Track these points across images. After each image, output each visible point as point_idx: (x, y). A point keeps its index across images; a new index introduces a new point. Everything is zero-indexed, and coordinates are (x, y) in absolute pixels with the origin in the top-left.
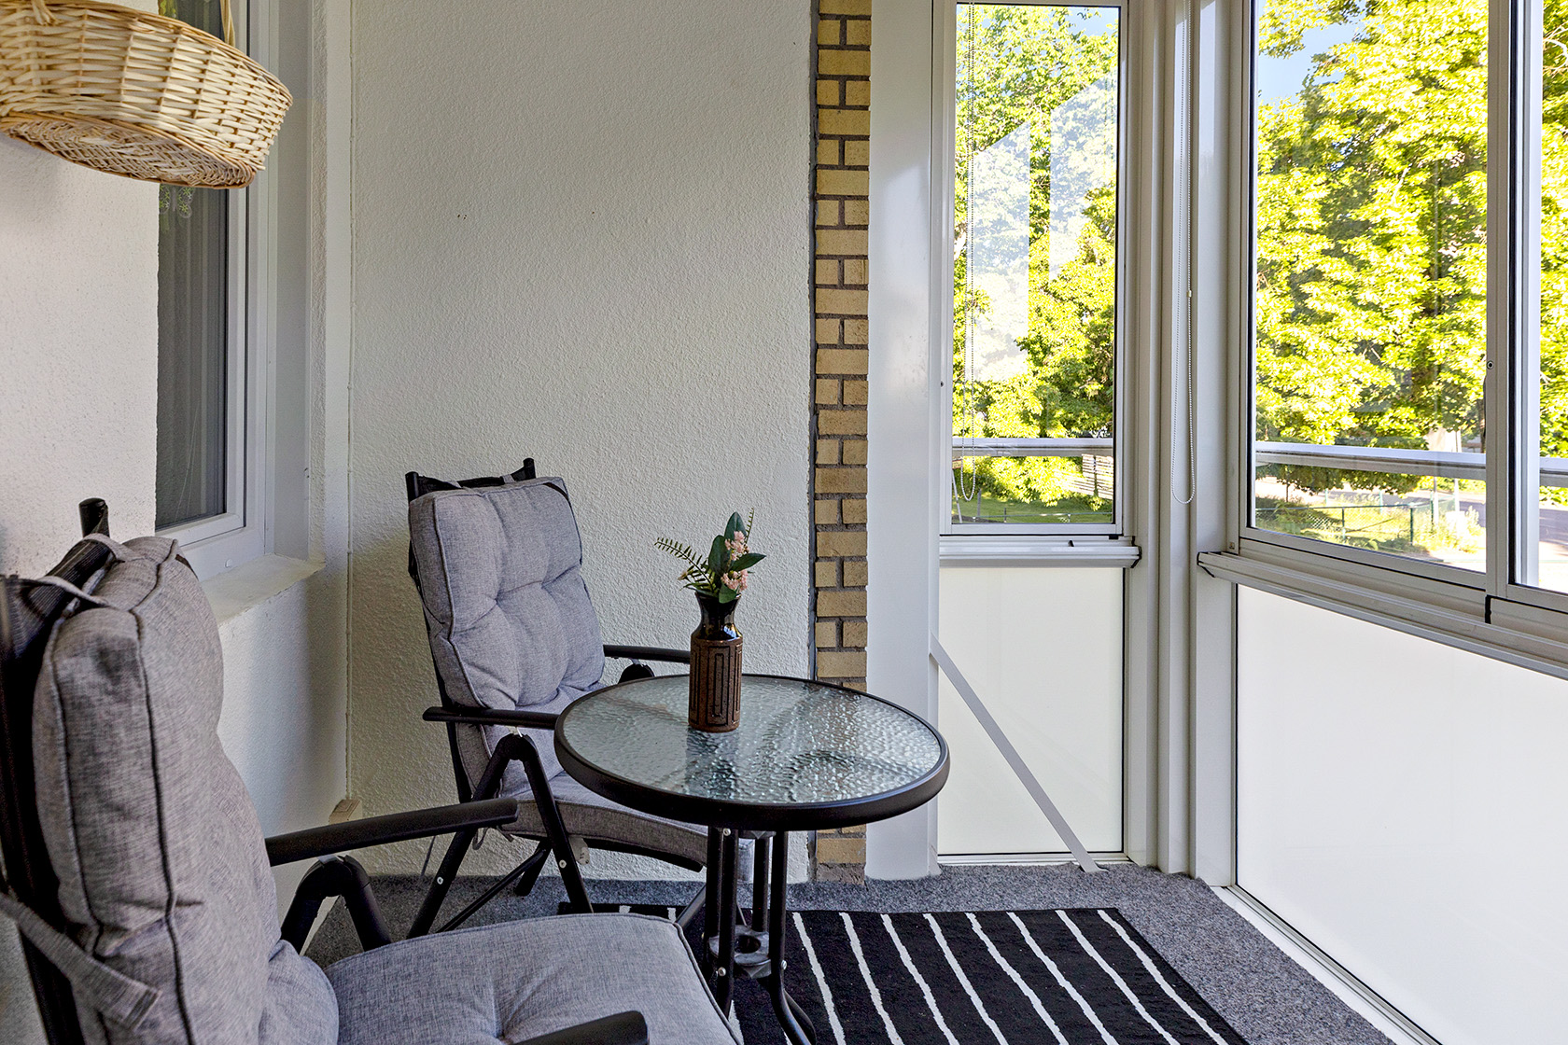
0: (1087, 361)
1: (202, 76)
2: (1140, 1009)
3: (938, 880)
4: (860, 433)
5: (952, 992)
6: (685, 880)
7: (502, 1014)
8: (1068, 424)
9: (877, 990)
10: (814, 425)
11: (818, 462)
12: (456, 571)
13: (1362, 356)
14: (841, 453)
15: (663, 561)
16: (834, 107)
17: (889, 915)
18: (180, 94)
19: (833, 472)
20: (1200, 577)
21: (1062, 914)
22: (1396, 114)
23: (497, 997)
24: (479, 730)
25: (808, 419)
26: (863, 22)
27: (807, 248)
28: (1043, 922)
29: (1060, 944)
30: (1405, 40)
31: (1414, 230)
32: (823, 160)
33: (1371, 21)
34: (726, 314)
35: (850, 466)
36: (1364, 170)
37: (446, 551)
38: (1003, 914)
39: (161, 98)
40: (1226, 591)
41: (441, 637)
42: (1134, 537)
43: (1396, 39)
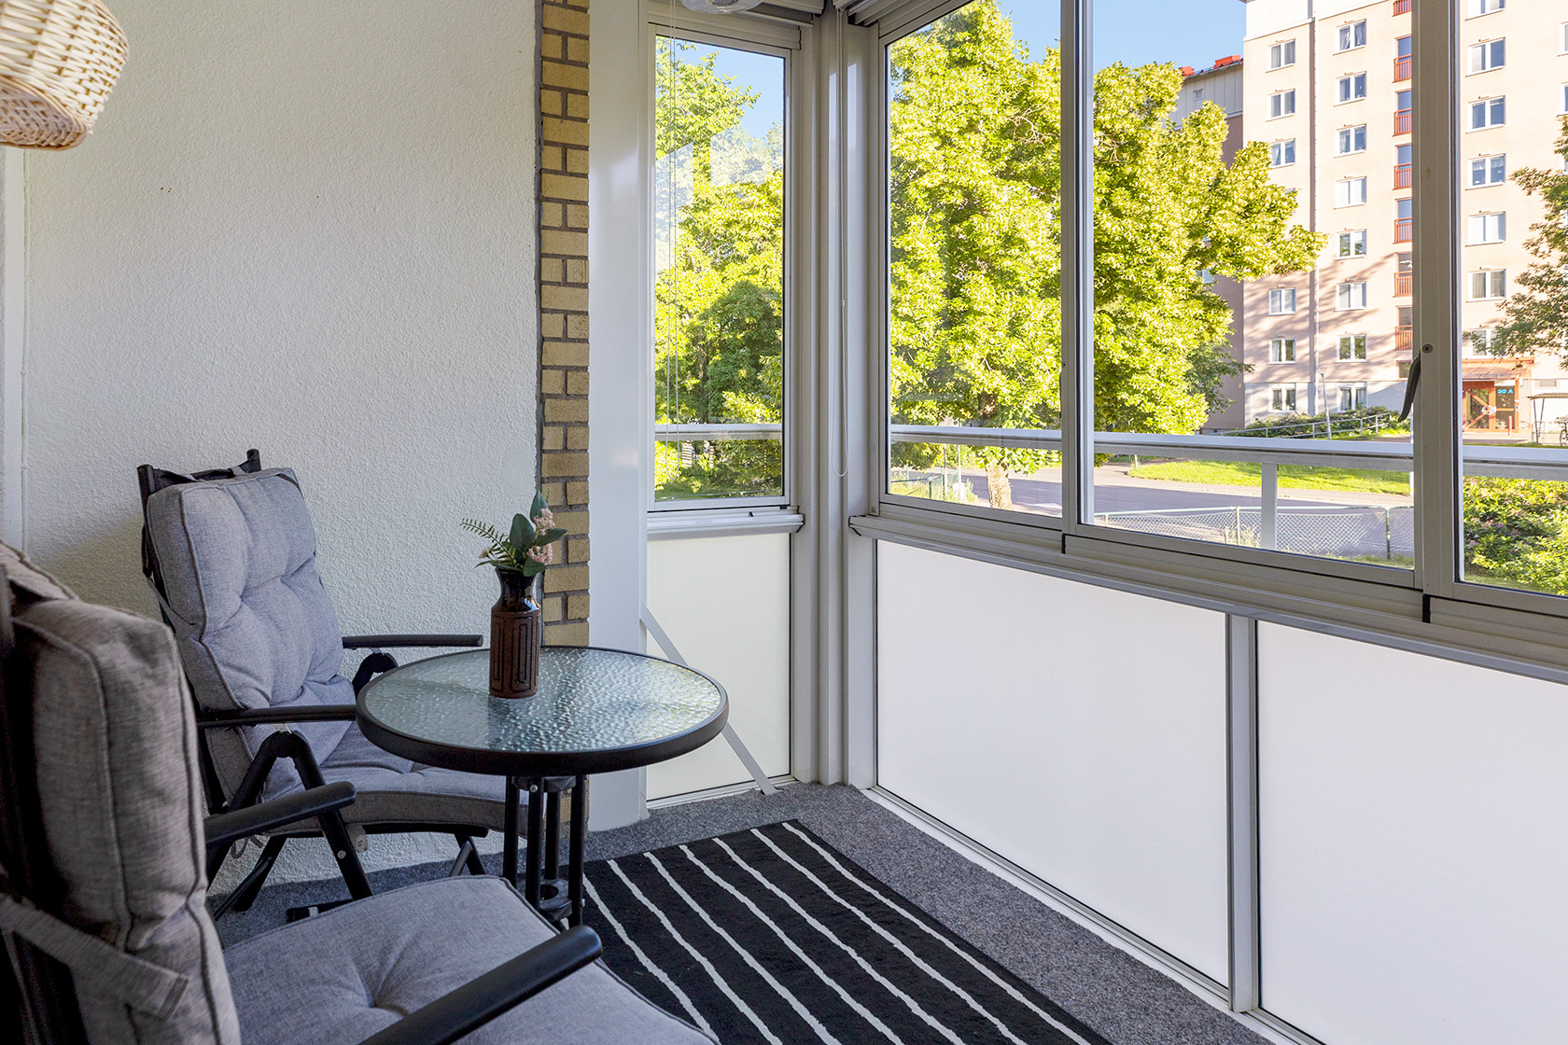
0: (688, 358)
1: (73, 32)
2: (830, 893)
3: (649, 822)
4: (582, 420)
5: (683, 912)
6: (417, 864)
7: (370, 987)
8: (672, 414)
9: (620, 925)
10: (541, 414)
11: (545, 448)
12: (208, 568)
13: (901, 358)
14: (566, 439)
15: (394, 550)
16: (556, 117)
17: (614, 860)
18: (52, 49)
19: (558, 457)
20: (851, 537)
21: (755, 832)
22: (924, 163)
23: (361, 973)
24: (237, 733)
25: (535, 408)
26: (583, 41)
27: (533, 246)
28: (742, 841)
29: (760, 856)
30: (930, 105)
31: (935, 257)
32: (547, 165)
33: (907, 86)
34: (456, 305)
35: (574, 451)
36: (902, 206)
37: (196, 548)
38: (710, 840)
39: (34, 52)
40: (869, 544)
41: (191, 639)
42: (798, 507)
43: (923, 103)
